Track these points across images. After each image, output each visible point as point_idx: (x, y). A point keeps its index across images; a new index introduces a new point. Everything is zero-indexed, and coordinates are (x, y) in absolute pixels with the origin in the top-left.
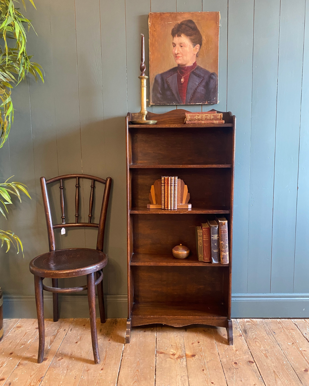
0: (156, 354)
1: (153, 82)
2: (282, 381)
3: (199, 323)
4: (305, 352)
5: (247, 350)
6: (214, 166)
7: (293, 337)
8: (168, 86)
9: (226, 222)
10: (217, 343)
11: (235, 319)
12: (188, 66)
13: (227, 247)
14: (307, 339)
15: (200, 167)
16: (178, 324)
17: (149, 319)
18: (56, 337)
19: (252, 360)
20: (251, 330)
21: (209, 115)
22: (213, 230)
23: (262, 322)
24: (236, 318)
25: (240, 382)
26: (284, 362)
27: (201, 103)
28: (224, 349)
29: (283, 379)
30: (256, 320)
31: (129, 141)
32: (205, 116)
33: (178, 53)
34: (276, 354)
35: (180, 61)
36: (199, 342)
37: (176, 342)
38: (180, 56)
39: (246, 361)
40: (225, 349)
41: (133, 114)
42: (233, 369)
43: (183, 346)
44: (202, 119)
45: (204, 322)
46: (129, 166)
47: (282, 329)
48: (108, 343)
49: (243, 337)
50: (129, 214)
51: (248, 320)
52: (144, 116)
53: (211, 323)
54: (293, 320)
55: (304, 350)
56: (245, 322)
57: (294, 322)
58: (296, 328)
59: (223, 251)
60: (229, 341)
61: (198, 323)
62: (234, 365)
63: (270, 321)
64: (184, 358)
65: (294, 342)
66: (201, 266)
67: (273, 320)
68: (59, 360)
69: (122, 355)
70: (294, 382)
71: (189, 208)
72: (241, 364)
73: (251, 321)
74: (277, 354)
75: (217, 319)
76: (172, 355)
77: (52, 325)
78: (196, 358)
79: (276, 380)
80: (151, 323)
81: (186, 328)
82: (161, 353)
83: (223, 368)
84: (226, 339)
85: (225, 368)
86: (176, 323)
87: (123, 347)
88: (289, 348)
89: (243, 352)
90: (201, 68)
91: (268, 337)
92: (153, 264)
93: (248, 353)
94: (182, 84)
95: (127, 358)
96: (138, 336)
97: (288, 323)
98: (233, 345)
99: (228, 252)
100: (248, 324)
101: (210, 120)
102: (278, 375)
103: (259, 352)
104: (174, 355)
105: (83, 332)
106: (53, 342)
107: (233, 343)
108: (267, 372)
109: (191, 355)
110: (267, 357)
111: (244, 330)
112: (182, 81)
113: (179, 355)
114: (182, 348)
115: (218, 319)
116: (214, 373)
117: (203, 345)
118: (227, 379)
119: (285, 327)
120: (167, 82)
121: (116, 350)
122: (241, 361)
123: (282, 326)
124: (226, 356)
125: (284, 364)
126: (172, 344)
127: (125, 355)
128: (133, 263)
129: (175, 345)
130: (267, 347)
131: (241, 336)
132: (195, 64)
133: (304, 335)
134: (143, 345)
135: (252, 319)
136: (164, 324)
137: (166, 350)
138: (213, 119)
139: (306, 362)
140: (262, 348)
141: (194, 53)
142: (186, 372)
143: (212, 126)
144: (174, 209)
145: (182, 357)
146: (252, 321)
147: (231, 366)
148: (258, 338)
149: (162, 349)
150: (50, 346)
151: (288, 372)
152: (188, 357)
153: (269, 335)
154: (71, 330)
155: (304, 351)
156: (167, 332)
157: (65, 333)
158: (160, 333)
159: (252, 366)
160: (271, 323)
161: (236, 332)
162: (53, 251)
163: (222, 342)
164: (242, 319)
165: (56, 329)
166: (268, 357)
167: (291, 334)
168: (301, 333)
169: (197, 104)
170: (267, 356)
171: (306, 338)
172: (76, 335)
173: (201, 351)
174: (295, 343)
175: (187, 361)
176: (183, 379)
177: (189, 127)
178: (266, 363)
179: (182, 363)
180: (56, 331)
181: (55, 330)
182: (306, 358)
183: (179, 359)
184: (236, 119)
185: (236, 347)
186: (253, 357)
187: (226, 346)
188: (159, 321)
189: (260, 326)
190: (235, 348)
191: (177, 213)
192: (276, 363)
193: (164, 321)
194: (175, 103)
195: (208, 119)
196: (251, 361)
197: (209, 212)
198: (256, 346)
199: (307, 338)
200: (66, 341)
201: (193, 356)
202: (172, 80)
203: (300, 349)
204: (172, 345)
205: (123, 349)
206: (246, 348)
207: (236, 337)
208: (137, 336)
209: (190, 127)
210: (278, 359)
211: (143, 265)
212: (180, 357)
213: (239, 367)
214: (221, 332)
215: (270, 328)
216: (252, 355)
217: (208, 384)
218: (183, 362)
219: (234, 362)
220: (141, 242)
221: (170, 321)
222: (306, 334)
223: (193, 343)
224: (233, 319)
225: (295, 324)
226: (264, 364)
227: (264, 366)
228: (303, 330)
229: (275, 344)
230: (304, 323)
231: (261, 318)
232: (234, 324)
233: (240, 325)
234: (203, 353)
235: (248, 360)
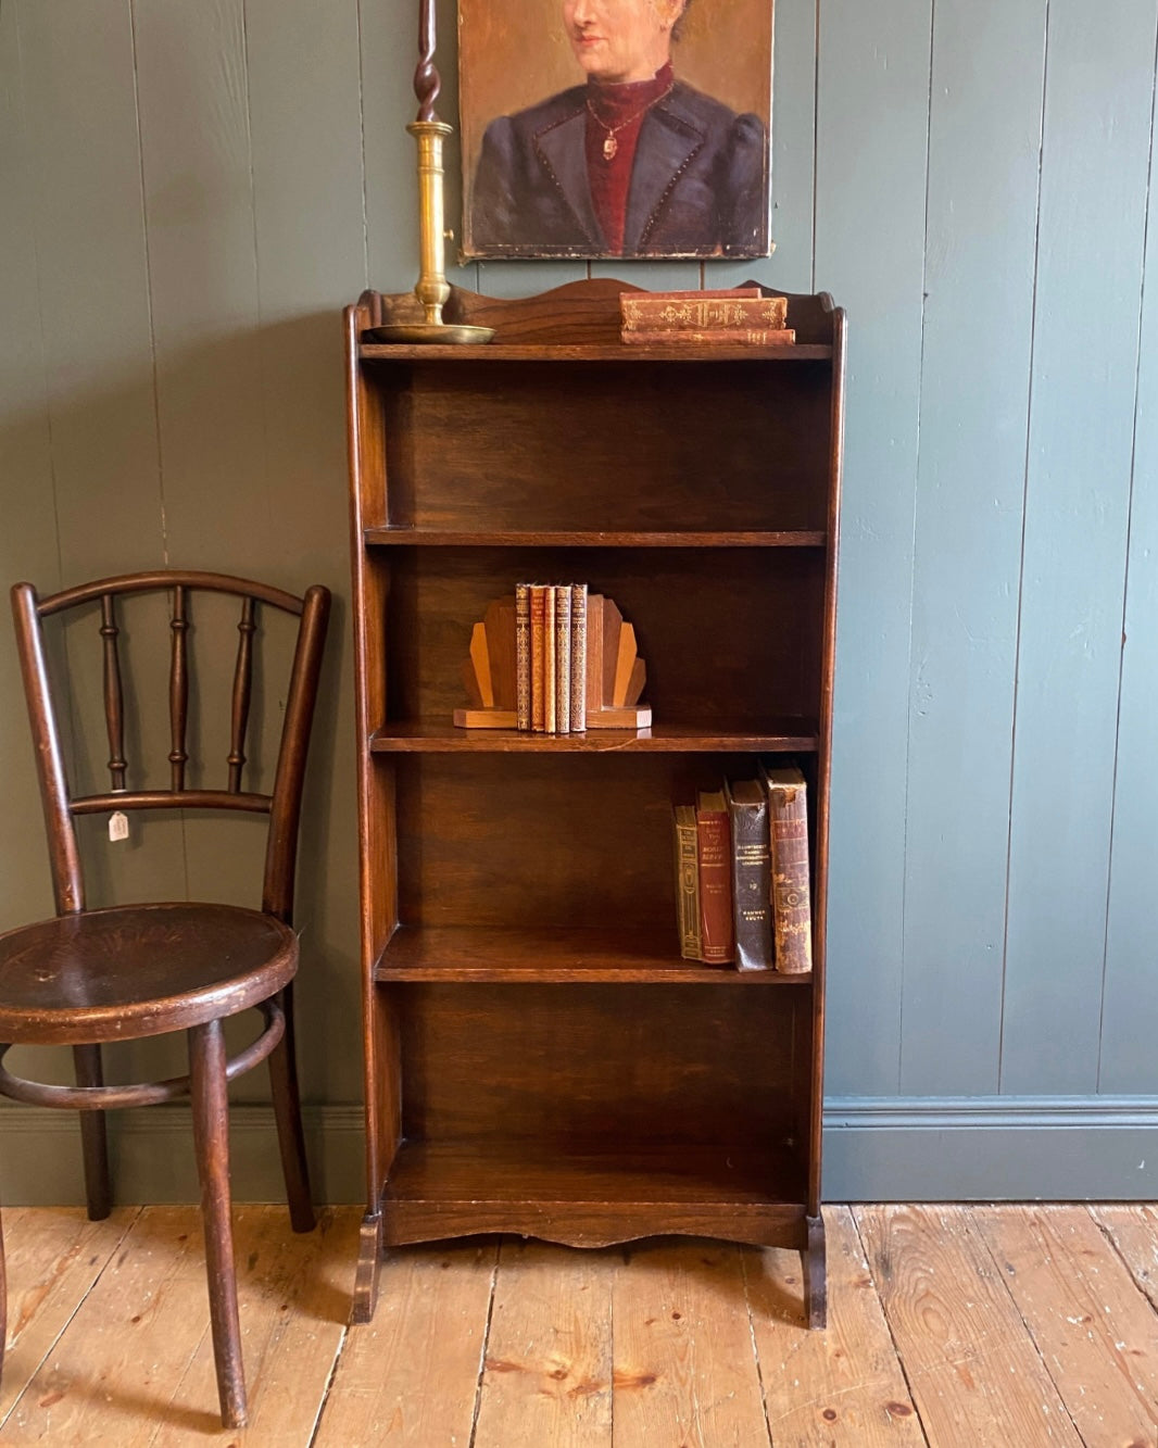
0: (482, 1374)
1: (477, 153)
3: (680, 1228)
4: (1135, 1357)
5: (885, 1352)
6: (750, 539)
7: (1090, 1288)
8: (546, 171)
9: (803, 787)
10: (756, 1321)
11: (846, 1207)
12: (635, 84)
13: (801, 900)
14: (1149, 1299)
15: (688, 544)
16: (590, 1234)
17: (462, 1213)
18: (48, 1292)
19: (905, 1400)
20: (911, 1255)
21: (726, 307)
22: (742, 825)
23: (961, 1219)
24: (849, 1203)
26: (1045, 1407)
27: (694, 255)
28: (785, 1348)
30: (939, 1209)
31: (360, 419)
32: (710, 310)
33: (588, 23)
34: (1013, 1370)
35: (596, 60)
36: (676, 1316)
37: (579, 1313)
38: (600, 35)
39: (877, 1404)
40: (790, 1345)
41: (389, 296)
42: (817, 1444)
43: (605, 1337)
44: (697, 321)
45: (703, 1225)
46: (366, 534)
47: (1047, 1254)
48: (278, 1322)
49: (873, 1291)
50: (366, 754)
51: (904, 1209)
52: (434, 308)
53: (733, 1233)
54: (1092, 1209)
55: (1135, 1348)
56: (888, 1223)
57: (1098, 1220)
58: (1105, 1246)
59: (785, 917)
60: (810, 1311)
61: (678, 1232)
62: (823, 1425)
63: (994, 1213)
64: (606, 1389)
65: (1090, 1308)
66: (688, 980)
67: (1010, 1208)
68: (43, 1405)
69: (329, 1377)
71: (639, 725)
72: (851, 1416)
73: (913, 1217)
74: (1016, 1371)
75: (759, 1214)
76: (552, 1376)
77: (42, 1236)
78: (655, 1392)
80: (470, 1233)
81: (626, 1253)
82: (507, 1367)
83: (773, 1439)
84: (796, 1299)
85: (781, 1441)
86: (581, 1232)
87: (342, 1339)
88: (1068, 1342)
89: (867, 1360)
90: (694, 93)
91: (983, 1290)
92: (476, 972)
93: (887, 1368)
94: (606, 165)
95: (352, 1395)
96: (415, 1285)
97: (1070, 1225)
98: (825, 1327)
99: (809, 923)
100: (898, 1231)
101: (733, 326)
103: (937, 1362)
104: (559, 1375)
105: (173, 1269)
106: (32, 1316)
107: (824, 1320)
109: (638, 1378)
110: (969, 1383)
111: (879, 1259)
112: (607, 150)
113: (586, 1379)
114: (601, 1346)
115: (767, 1215)
117: (693, 1327)
119: (1059, 1241)
120: (540, 156)
121: (305, 1354)
122: (852, 1403)
123: (1048, 1237)
124: (792, 1384)
125: (1043, 1420)
126: (561, 1324)
127: (343, 1377)
128: (391, 971)
129: (572, 1328)
130: (973, 1336)
131: (865, 1283)
132: (664, 73)
133: (1139, 1278)
134: (430, 1328)
135: (918, 1207)
136: (530, 1237)
137: (531, 1352)
138: (743, 325)
139: (1141, 1407)
140: (953, 1340)
141: (662, 22)
143: (741, 354)
144: (571, 731)
145: (597, 1386)
146: (918, 1214)
147: (809, 1428)
148: (938, 1295)
149: (513, 1347)
150: (14, 1337)
152: (621, 1387)
153: (986, 1280)
154: (121, 1260)
155: (1135, 1352)
156: (541, 1269)
157: (91, 1277)
158: (514, 1275)
159: (903, 1426)
160: (1000, 1222)
161: (846, 1263)
162: (72, 912)
163: (777, 1316)
164: (873, 1207)
165: (56, 1257)
166: (973, 1386)
167: (1080, 1275)
168: (1124, 1268)
169: (674, 255)
170: (971, 1380)
171: (1146, 1294)
172: (140, 1285)
173: (682, 1360)
174: (1097, 1319)
175: (617, 1407)
177: (636, 358)
178: (962, 1416)
179: (594, 1414)
180: (55, 1265)
181: (49, 1262)
182: (1139, 1387)
183: (581, 1399)
184: (845, 324)
185: (836, 1338)
186: (908, 1383)
187: (793, 1330)
188: (504, 1224)
189: (950, 1240)
190: (835, 1342)
191: (582, 749)
192: (1010, 1415)
193: (526, 1224)
194: (575, 251)
195: (722, 323)
196: (899, 1406)
197: (724, 746)
198: (926, 1330)
199: (1151, 1293)
200: (89, 1314)
201: (647, 1380)
202: (562, 147)
203: (1118, 1346)
204: (557, 1331)
205: (338, 1352)
206: (884, 1342)
207: (840, 1289)
208: (407, 1286)
209: (642, 357)
210: (1017, 1393)
211: (433, 979)
212: (588, 1387)
213: (845, 1434)
214: (778, 1268)
215: (995, 1247)
216: (905, 1375)
218: (599, 1413)
219: (824, 1409)
220: (435, 874)
221: (553, 1220)
222: (1145, 1274)
223: (652, 1321)
224: (839, 1207)
225: (1104, 1231)
226: (956, 1417)
227: (953, 1425)
228: (1135, 1257)
229: (1010, 1320)
230: (1140, 1224)
231: (957, 1202)
232: (840, 1228)
233: (867, 1235)
234: (689, 1368)
235: (888, 1398)
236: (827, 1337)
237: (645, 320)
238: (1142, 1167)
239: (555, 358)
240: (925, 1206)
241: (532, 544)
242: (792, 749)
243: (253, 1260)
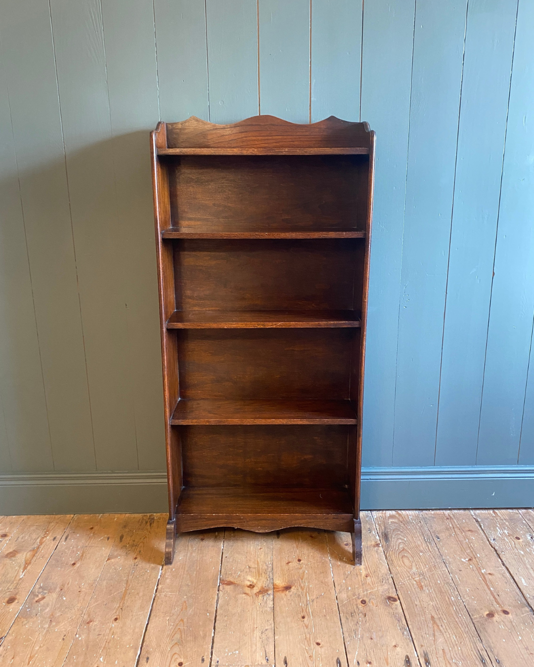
0: (219, 586)
2: (446, 637)
3: (301, 524)
4: (490, 577)
5: (386, 575)
6: (332, 235)
7: (471, 546)
10: (333, 562)
11: (370, 512)
14: (496, 551)
15: (304, 238)
16: (263, 527)
17: (209, 519)
18: (36, 553)
19: (394, 595)
20: (397, 533)
23: (417, 517)
24: (371, 510)
25: (369, 641)
26: (452, 598)
28: (344, 574)
29: (447, 633)
30: (407, 512)
31: (158, 182)
34: (439, 582)
36: (299, 560)
37: (259, 560)
39: (383, 597)
40: (346, 572)
41: (170, 124)
42: (359, 615)
43: (270, 569)
46: (162, 234)
47: (453, 531)
48: (133, 565)
49: (381, 549)
50: (164, 330)
51: (394, 512)
53: (323, 526)
54: (472, 512)
55: (490, 572)
56: (387, 518)
57: (474, 517)
58: (477, 527)
60: (355, 558)
61: (300, 526)
62: (361, 606)
63: (431, 514)
64: (270, 592)
65: (472, 555)
67: (438, 512)
68: (36, 602)
69: (156, 588)
70: (467, 639)
72: (372, 603)
73: (397, 515)
74: (441, 582)
76: (248, 587)
77: (32, 528)
78: (291, 593)
79: (434, 635)
80: (213, 527)
81: (278, 534)
82: (230, 583)
83: (340, 613)
84: (349, 552)
85: (344, 614)
86: (260, 526)
87: (160, 571)
88: (462, 570)
89: (378, 578)
91: (427, 548)
93: (387, 581)
95: (165, 596)
96: (190, 548)
97: (463, 519)
98: (361, 564)
100: (391, 522)
102: (440, 625)
103: (408, 579)
104: (251, 586)
105: (88, 542)
106: (30, 563)
107: (361, 562)
108: (419, 618)
109: (284, 587)
110: (421, 587)
111: (383, 534)
113: (262, 588)
114: (268, 573)
116: (323, 623)
117: (306, 565)
118: (346, 635)
119: (458, 526)
121: (145, 579)
122: (373, 597)
123: (453, 524)
124: (347, 589)
125: (451, 603)
126: (253, 565)
127: (161, 588)
128: (177, 421)
129: (256, 566)
130: (423, 568)
131: (378, 545)
133: (492, 542)
134: (197, 566)
135: (399, 512)
136: (237, 528)
137: (239, 576)
139: (492, 597)
140: (414, 569)
142: (272, 621)
145: (267, 590)
146: (400, 515)
147: (355, 607)
148: (408, 550)
149: (231, 574)
150: (23, 572)
151: (457, 620)
152: (278, 591)
153: (428, 544)
154: (66, 538)
155: (490, 574)
156: (242, 541)
157: (54, 545)
158: (231, 543)
159: (394, 606)
160: (434, 518)
161: (370, 537)
163: (341, 560)
164: (381, 512)
165: (38, 538)
166: (422, 588)
167: (467, 541)
168: (485, 537)
170: (422, 586)
171: (494, 548)
172: (75, 549)
173: (302, 579)
174: (474, 559)
175: (275, 599)
176: (264, 636)
177: (282, 154)
178: (418, 602)
179: (266, 603)
180: (38, 540)
181: (36, 539)
182: (491, 589)
183: (260, 597)
184: (375, 138)
185: (366, 569)
186: (396, 588)
187: (348, 566)
188: (226, 523)
189: (413, 526)
190: (365, 570)
191: (259, 327)
192: (438, 601)
193: (236, 523)
196: (392, 598)
198: (403, 565)
199: (497, 548)
200: (54, 562)
201: (288, 588)
203: (483, 571)
204: (250, 567)
205: (159, 577)
206: (386, 570)
207: (367, 548)
208: (186, 548)
209: (284, 153)
210: (441, 592)
211: (196, 424)
212: (263, 591)
213: (370, 610)
214: (341, 539)
215: (432, 529)
216: (394, 584)
217: (309, 645)
218: (268, 602)
219: (361, 599)
220: (195, 377)
221: (248, 521)
222: (494, 540)
223: (289, 563)
224: (367, 512)
225: (477, 521)
226: (416, 602)
227: (415, 606)
228: (490, 532)
229: (438, 560)
230: (492, 518)
231: (416, 510)
232: (367, 521)
233: (378, 524)
234: (305, 582)
235: (387, 595)
236: (362, 568)
238: (493, 494)
240: (402, 511)
243: (122, 537)
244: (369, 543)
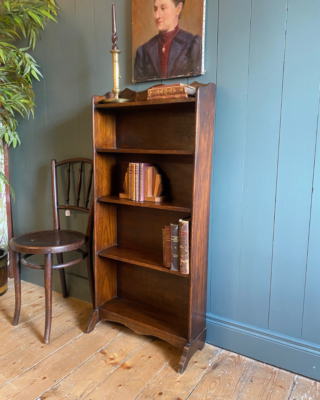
0: (98, 352)
3: (158, 336)
5: (191, 387)
7: (271, 395)
8: (150, 58)
9: (187, 222)
10: (167, 366)
12: (170, 32)
13: (186, 253)
15: (160, 153)
16: (139, 330)
17: (113, 316)
19: (183, 399)
20: (225, 367)
21: (171, 89)
22: (173, 230)
23: (251, 364)
24: (222, 348)
27: (183, 76)
28: (167, 374)
30: (247, 358)
32: (167, 90)
33: (159, 18)
35: (161, 28)
36: (150, 357)
37: (130, 348)
38: (162, 21)
39: (175, 397)
40: (169, 374)
42: (150, 399)
43: (130, 355)
44: (164, 93)
45: (163, 336)
47: (267, 382)
48: (73, 327)
51: (236, 355)
52: (116, 95)
53: (170, 341)
54: (297, 376)
56: (228, 357)
57: (295, 380)
58: (290, 387)
59: (182, 258)
60: (178, 368)
62: (156, 395)
63: (263, 366)
64: (119, 366)
66: (160, 270)
67: (270, 366)
68: (24, 327)
69: (71, 341)
71: (156, 201)
72: (165, 397)
73: (237, 358)
75: (176, 338)
76: (110, 359)
78: (127, 371)
80: (115, 321)
82: (103, 353)
83: (141, 393)
85: (143, 394)
87: (81, 335)
89: (184, 386)
90: (184, 32)
91: (236, 383)
92: (116, 257)
93: (188, 390)
94: (163, 54)
96: (104, 330)
97: (284, 377)
98: (182, 374)
99: (188, 260)
100: (228, 360)
101: (173, 94)
103: (203, 394)
104: (112, 359)
107: (181, 372)
109: (127, 367)
111: (215, 364)
112: (163, 50)
113: (117, 362)
114: (127, 357)
115: (178, 339)
116: (127, 393)
117: (151, 361)
119: (275, 380)
120: (148, 55)
121: (71, 335)
122: (170, 394)
123: (273, 378)
124: (159, 383)
126: (123, 349)
129: (125, 351)
130: (220, 393)
131: (205, 369)
132: (177, 28)
134: (98, 339)
135: (241, 356)
136: (127, 327)
137: (112, 352)
138: (176, 94)
140: (213, 391)
141: (176, 14)
142: (103, 380)
143: (173, 101)
144: (139, 201)
145: (117, 365)
146: (239, 358)
147: (153, 394)
148: (221, 379)
149: (109, 349)
150: (32, 314)
152: (122, 367)
153: (240, 381)
160: (262, 368)
161: (205, 362)
162: (56, 230)
163: (172, 367)
164: (228, 351)
167: (271, 391)
169: (178, 76)
175: (117, 370)
176: (92, 384)
183: (110, 366)
185: (182, 378)
186: (189, 396)
188: (121, 321)
189: (241, 367)
191: (138, 205)
193: (126, 323)
194: (155, 78)
195: (171, 93)
197: (169, 208)
198: (208, 386)
202: (153, 52)
204: (121, 350)
205: (78, 337)
206: (194, 384)
207: (197, 367)
208: (102, 329)
212: (115, 364)
218: (111, 370)
219: (161, 392)
221: (131, 324)
223: (143, 356)
224: (219, 348)
225: (294, 383)
229: (235, 393)
230: (309, 386)
231: (254, 359)
232: (213, 353)
233: (219, 357)
234: (140, 369)
235: (180, 397)
236: (180, 376)
237: (153, 94)
238: (314, 368)
239: (132, 105)
240: (243, 357)
241: (127, 152)
242: (185, 211)
244: (200, 365)
